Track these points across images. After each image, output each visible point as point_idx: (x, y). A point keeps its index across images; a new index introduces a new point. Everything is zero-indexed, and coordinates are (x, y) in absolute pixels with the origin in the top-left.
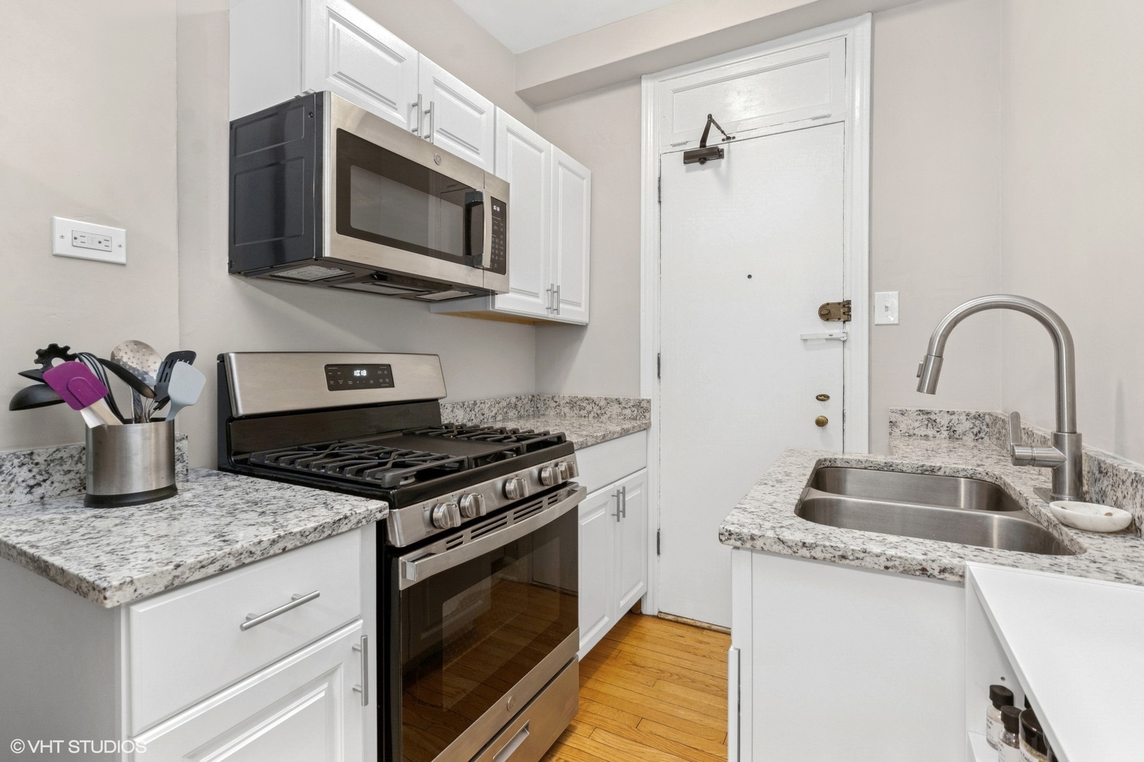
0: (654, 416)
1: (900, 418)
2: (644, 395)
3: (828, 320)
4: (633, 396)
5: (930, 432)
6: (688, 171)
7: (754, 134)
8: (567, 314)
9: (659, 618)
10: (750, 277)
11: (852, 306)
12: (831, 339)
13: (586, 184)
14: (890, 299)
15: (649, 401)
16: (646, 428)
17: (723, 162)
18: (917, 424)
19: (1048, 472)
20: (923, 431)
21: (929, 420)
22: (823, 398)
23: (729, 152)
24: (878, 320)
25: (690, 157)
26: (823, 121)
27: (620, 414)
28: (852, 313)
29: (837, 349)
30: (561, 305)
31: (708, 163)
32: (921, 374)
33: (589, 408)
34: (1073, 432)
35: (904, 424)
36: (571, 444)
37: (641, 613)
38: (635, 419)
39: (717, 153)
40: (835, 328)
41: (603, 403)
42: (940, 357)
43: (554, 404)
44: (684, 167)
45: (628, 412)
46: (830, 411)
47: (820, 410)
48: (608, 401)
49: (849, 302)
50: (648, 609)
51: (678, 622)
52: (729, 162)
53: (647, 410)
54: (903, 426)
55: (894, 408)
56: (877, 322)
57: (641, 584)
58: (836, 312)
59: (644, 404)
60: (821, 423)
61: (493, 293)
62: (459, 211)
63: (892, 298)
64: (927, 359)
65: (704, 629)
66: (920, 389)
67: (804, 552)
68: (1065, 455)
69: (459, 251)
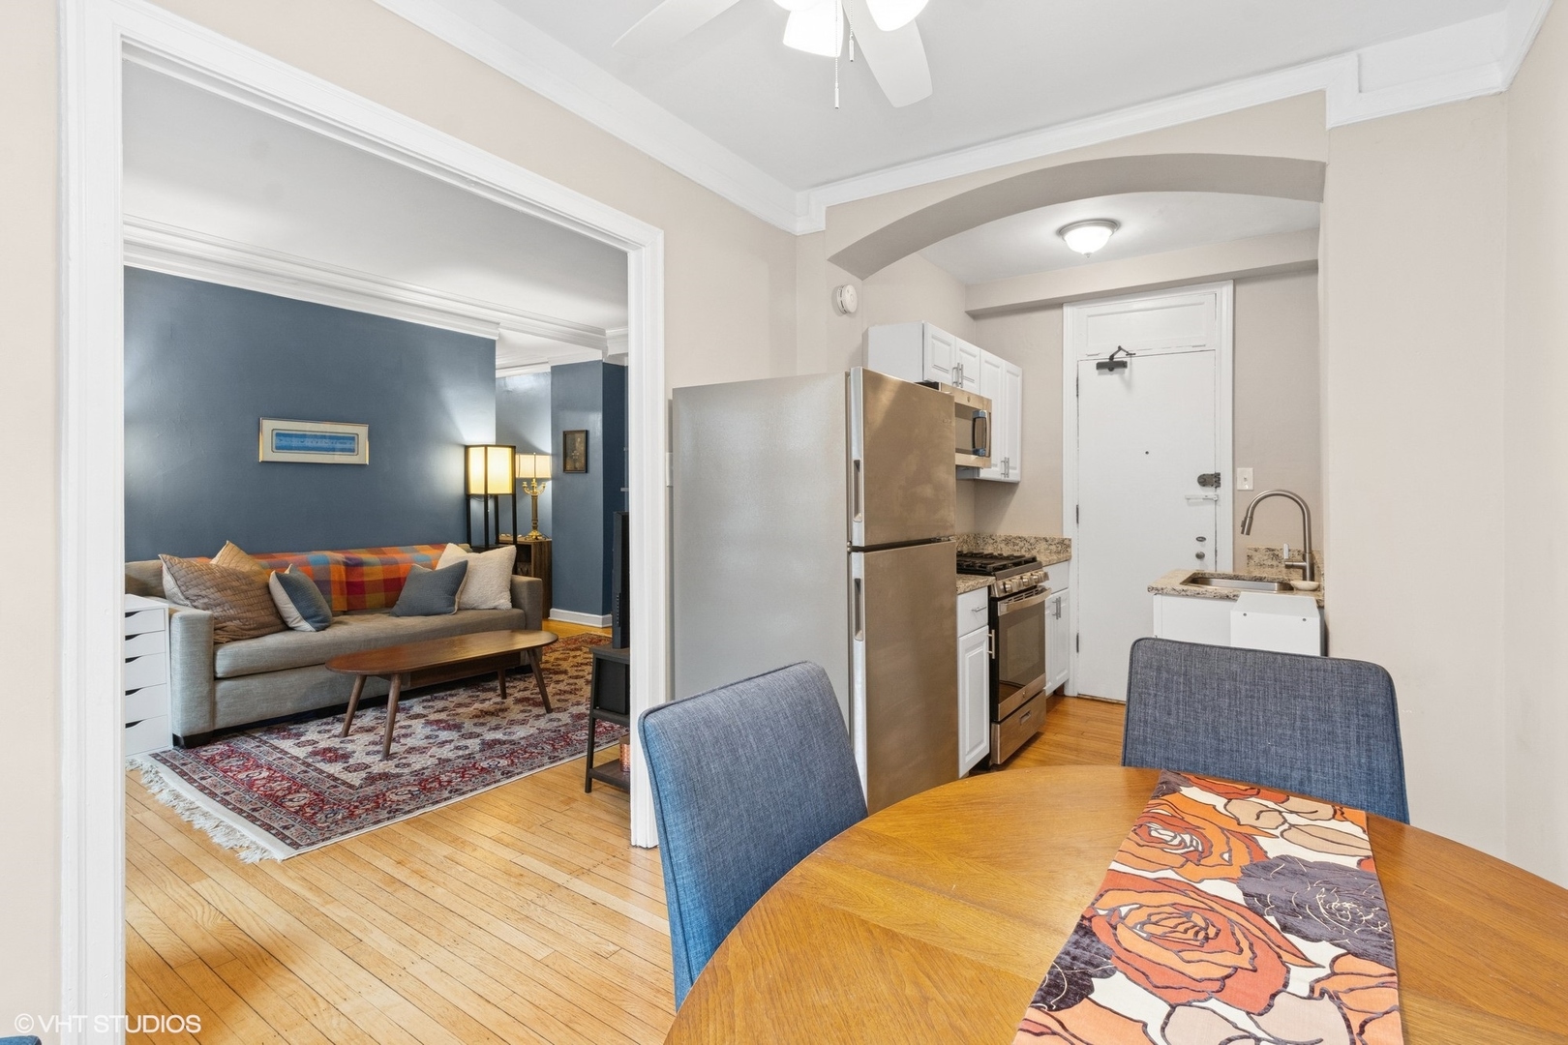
0: (1074, 551)
1: (1254, 553)
2: (1066, 536)
3: (1204, 485)
4: (1057, 536)
5: (1275, 563)
6: (1099, 374)
7: (1148, 352)
8: (1013, 476)
9: (1080, 697)
10: (1147, 453)
11: (1222, 477)
12: (1206, 499)
13: (1019, 379)
14: (1246, 472)
15: (1070, 540)
16: (1068, 560)
17: (1127, 370)
18: (1266, 558)
19: (1301, 571)
20: (1269, 562)
21: (1274, 555)
22: (1201, 539)
23: (1131, 364)
24: (1239, 487)
25: (1100, 366)
26: (1201, 349)
27: (1047, 549)
28: (1221, 482)
29: (1211, 507)
30: (1010, 471)
31: (1115, 370)
32: (1243, 526)
33: (1022, 544)
34: (1311, 552)
35: (1257, 556)
36: (1040, 563)
37: (1064, 696)
38: (1059, 553)
39: (1123, 365)
40: (1210, 492)
41: (1033, 541)
42: (1251, 517)
43: (992, 541)
44: (1097, 372)
45: (1053, 547)
46: (1207, 548)
47: (1199, 548)
48: (1037, 540)
49: (1219, 474)
50: (1069, 691)
51: (1093, 699)
52: (1131, 371)
53: (1069, 546)
54: (1256, 559)
55: (1250, 547)
56: (1239, 488)
57: (1066, 671)
58: (1210, 480)
59: (1066, 542)
60: (1200, 556)
61: (978, 468)
62: (971, 422)
63: (1248, 472)
64: (1246, 519)
65: (1113, 703)
66: (1243, 533)
67: (1183, 593)
68: (1307, 564)
69: (970, 448)
